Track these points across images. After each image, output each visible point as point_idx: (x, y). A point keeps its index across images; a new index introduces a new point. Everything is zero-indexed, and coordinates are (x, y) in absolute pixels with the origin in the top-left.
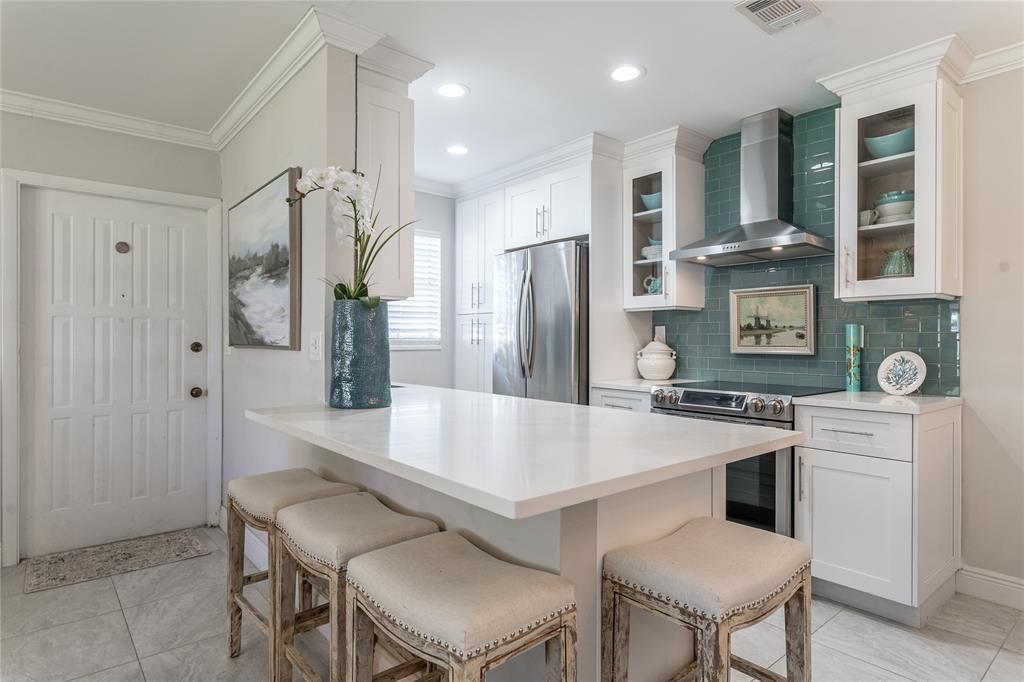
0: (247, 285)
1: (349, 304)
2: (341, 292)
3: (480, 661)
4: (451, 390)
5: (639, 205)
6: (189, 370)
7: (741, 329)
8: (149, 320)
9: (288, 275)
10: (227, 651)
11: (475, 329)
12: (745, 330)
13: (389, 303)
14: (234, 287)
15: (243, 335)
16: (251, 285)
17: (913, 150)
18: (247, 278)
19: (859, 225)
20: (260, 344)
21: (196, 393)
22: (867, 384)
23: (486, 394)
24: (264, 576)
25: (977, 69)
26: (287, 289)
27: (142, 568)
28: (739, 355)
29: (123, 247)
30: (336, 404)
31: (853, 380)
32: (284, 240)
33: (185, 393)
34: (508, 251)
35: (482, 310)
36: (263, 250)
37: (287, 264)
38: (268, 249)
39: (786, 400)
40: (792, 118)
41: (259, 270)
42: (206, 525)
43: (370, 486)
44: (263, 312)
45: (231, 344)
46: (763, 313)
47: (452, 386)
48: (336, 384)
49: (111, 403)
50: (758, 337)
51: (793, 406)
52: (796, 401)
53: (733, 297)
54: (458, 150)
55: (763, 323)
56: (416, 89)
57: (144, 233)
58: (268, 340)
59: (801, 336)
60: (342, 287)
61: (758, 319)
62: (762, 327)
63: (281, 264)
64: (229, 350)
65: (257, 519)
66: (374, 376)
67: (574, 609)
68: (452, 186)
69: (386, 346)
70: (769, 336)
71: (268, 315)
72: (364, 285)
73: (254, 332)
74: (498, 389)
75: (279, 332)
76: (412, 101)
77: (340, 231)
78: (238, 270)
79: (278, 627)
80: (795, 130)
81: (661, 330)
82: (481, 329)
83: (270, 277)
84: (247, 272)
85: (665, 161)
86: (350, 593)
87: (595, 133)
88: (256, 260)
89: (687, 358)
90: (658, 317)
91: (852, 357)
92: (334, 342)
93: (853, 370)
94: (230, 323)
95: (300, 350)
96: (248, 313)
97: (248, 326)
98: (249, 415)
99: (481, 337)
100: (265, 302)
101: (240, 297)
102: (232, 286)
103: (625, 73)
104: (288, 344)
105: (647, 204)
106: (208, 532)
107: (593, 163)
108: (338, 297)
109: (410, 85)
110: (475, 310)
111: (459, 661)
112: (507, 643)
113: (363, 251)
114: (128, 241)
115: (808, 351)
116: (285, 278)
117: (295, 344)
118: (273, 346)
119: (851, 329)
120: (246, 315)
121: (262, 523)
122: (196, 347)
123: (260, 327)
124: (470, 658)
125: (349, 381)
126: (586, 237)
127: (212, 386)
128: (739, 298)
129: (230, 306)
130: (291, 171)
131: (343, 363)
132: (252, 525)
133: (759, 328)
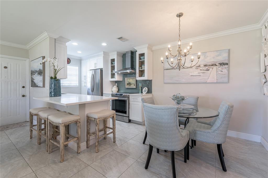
0: (35, 76)
1: (53, 80)
2: (51, 78)
3: (64, 124)
4: (80, 95)
5: (112, 64)
6: (22, 91)
7: (127, 84)
8: (12, 82)
9: (42, 74)
10: (30, 138)
11: (85, 84)
12: (128, 84)
13: (61, 80)
14: (32, 76)
15: (34, 85)
16: (36, 76)
17: (144, 59)
18: (35, 74)
19: (139, 69)
20: (37, 86)
21: (23, 96)
22: (142, 92)
23: (86, 95)
24: (36, 125)
25: (154, 48)
26: (42, 77)
27: (11, 129)
28: (127, 88)
29: (5, 67)
30: (51, 96)
31: (140, 92)
32: (42, 68)
33: (21, 96)
34: (90, 70)
35: (86, 80)
36: (38, 70)
37: (42, 73)
38: (39, 70)
39: (128, 94)
40: (133, 52)
41: (37, 73)
42: (26, 121)
43: (56, 109)
44: (38, 81)
45: (31, 87)
46: (130, 82)
47: (81, 94)
48: (51, 93)
49: (3, 98)
50: (129, 85)
51: (129, 95)
52: (129, 94)
53: (126, 79)
54: (80, 52)
55: (130, 83)
56: (67, 44)
57: (11, 65)
58: (39, 86)
59: (134, 85)
60: (52, 77)
61: (129, 82)
62: (130, 84)
63: (41, 73)
64: (31, 88)
65: (35, 114)
66: (58, 91)
67: (80, 119)
68: (80, 58)
69: (60, 87)
70: (131, 85)
71: (39, 81)
72: (56, 77)
73: (36, 84)
74: (88, 94)
75: (41, 84)
76: (67, 46)
77: (51, 68)
78: (33, 73)
79: (38, 130)
80: (134, 54)
81: (116, 84)
82: (86, 84)
83: (39, 75)
84: (34, 73)
85: (115, 57)
86: (48, 120)
87: (103, 52)
88: (36, 71)
89: (120, 89)
90: (116, 82)
91: (140, 88)
92: (50, 86)
93: (140, 90)
94: (31, 83)
95: (45, 87)
96: (35, 81)
97: (35, 83)
98: (34, 98)
99: (86, 85)
100: (38, 79)
101: (33, 78)
102: (31, 76)
103: (104, 44)
104: (42, 86)
105: (113, 63)
106: (26, 122)
107: (103, 56)
108: (51, 79)
109: (66, 43)
110: (85, 80)
111: (61, 124)
112: (68, 122)
113: (56, 72)
114: (7, 67)
115: (135, 87)
116: (42, 75)
117: (44, 86)
118: (40, 87)
119: (140, 84)
120: (34, 81)
121: (36, 115)
122: (23, 87)
123: (37, 83)
124: (62, 123)
125: (53, 92)
126: (102, 68)
127: (27, 94)
128: (127, 79)
129: (31, 79)
130: (43, 57)
131: (52, 89)
132: (34, 116)
133: (129, 84)
